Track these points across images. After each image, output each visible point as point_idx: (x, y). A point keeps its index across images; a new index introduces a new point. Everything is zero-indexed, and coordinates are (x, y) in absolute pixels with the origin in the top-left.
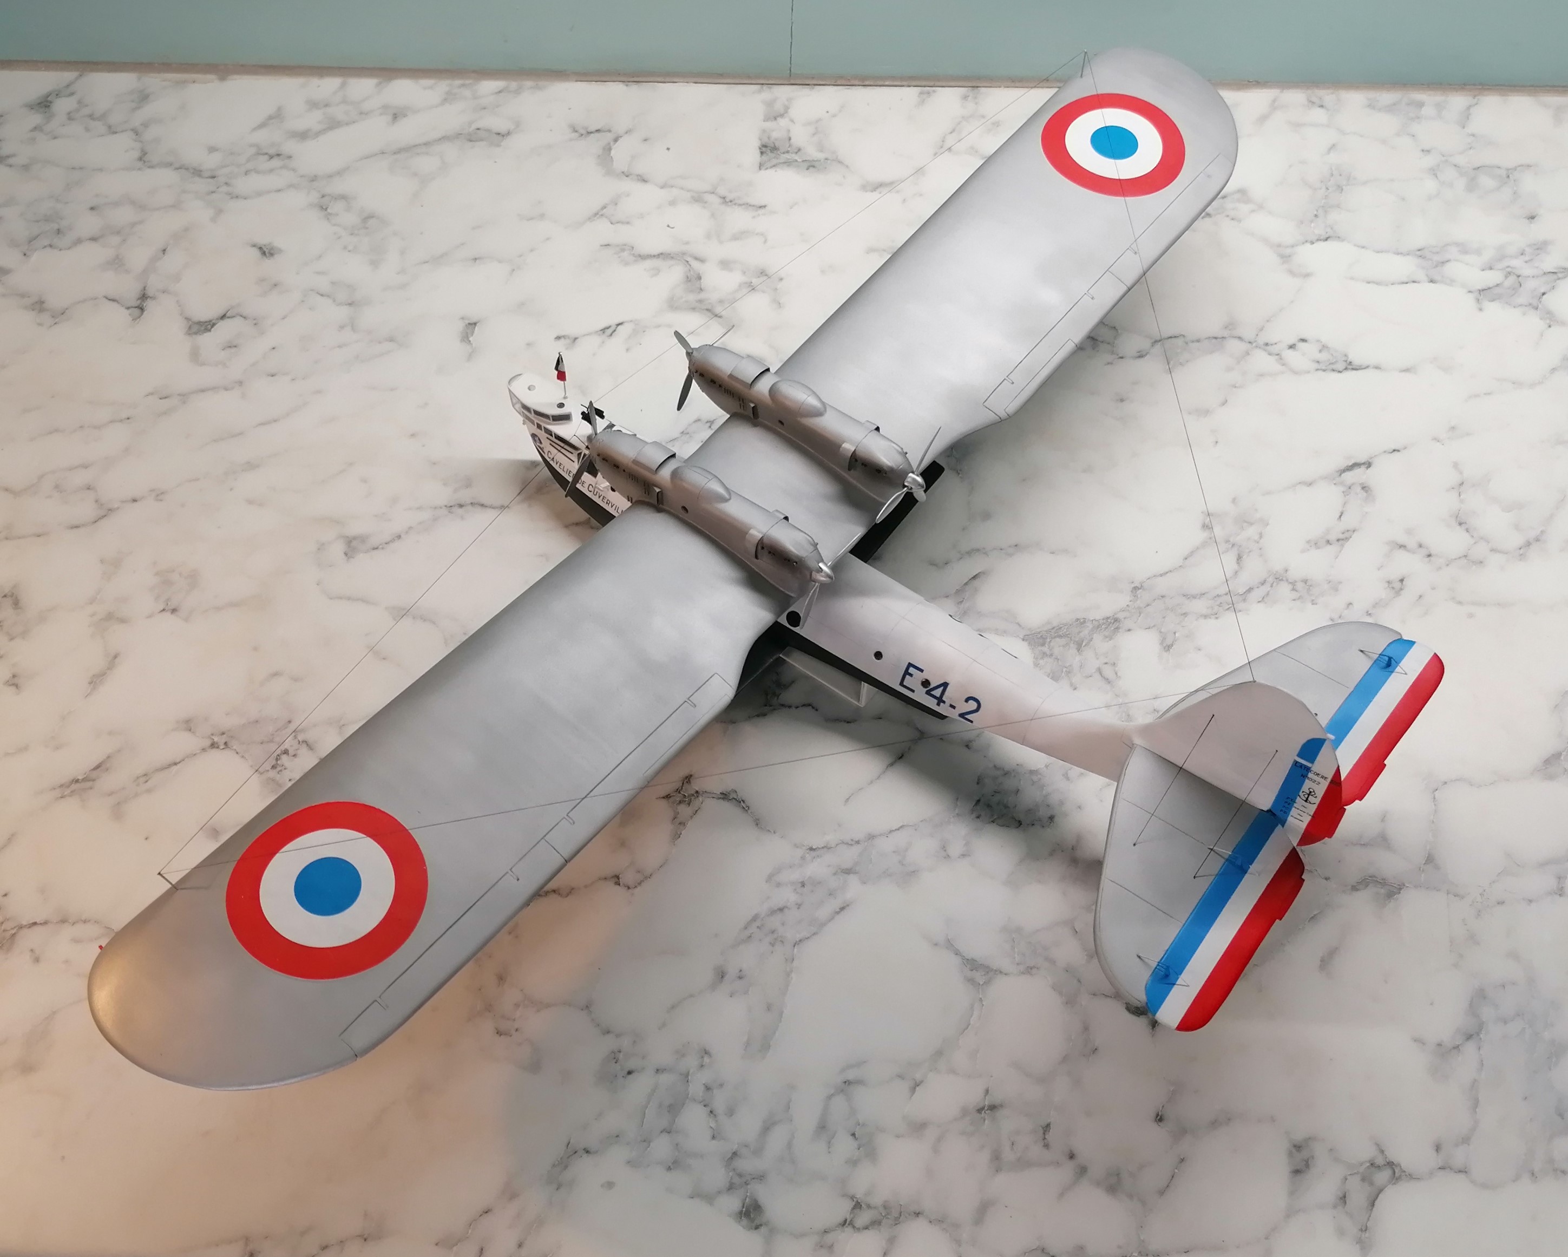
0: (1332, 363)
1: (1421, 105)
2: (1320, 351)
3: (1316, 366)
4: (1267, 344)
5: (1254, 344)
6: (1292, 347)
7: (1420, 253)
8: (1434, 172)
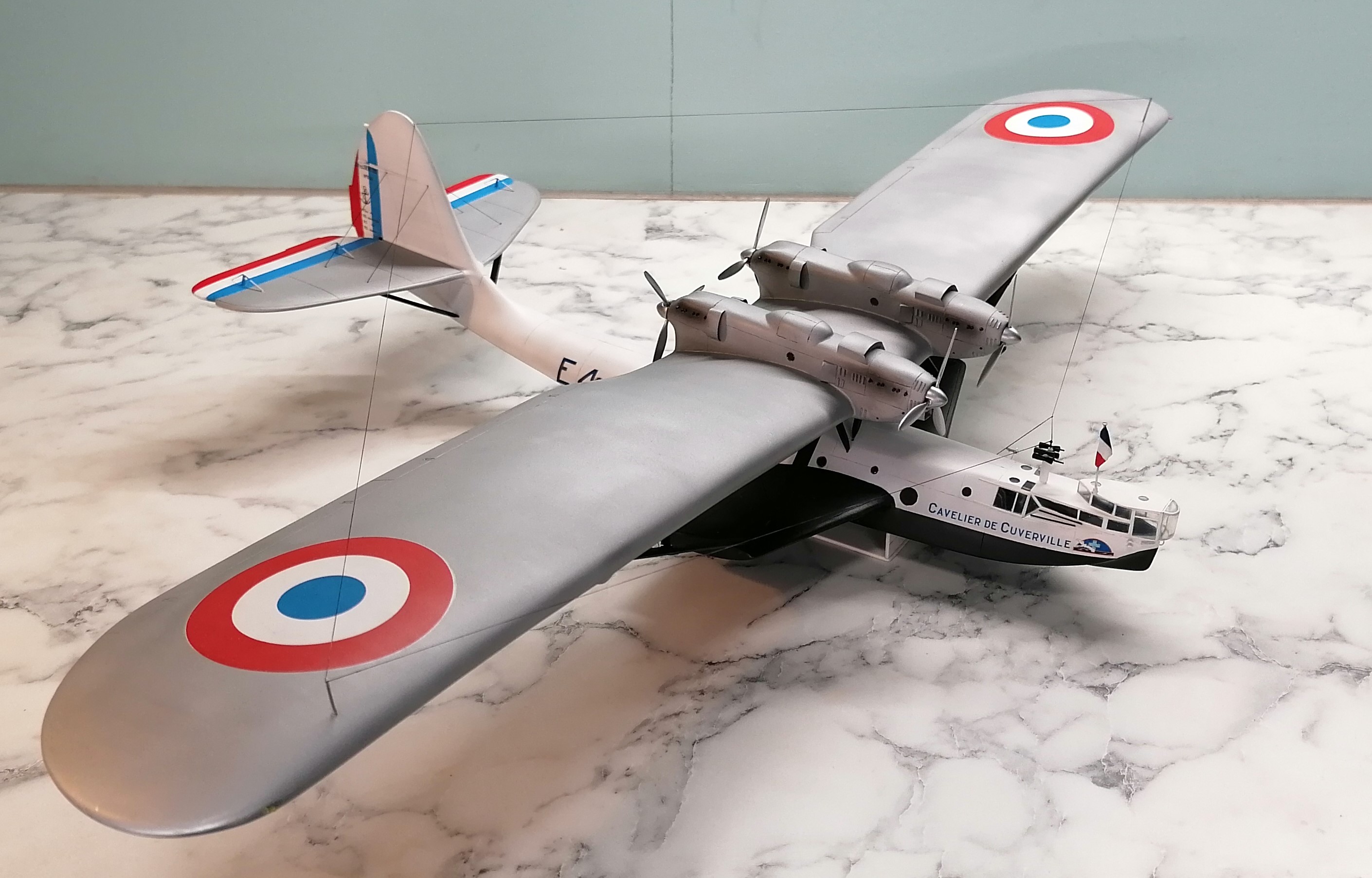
0: (1181, 336)
1: (1212, 210)
2: (1169, 330)
3: (1168, 338)
4: (1120, 327)
5: (1108, 327)
6: (1141, 328)
7: (1238, 279)
8: (1235, 240)
